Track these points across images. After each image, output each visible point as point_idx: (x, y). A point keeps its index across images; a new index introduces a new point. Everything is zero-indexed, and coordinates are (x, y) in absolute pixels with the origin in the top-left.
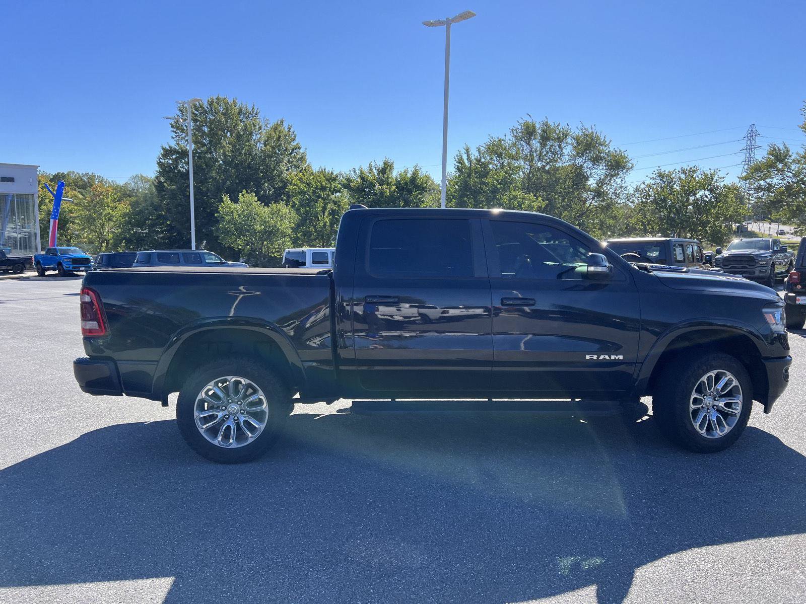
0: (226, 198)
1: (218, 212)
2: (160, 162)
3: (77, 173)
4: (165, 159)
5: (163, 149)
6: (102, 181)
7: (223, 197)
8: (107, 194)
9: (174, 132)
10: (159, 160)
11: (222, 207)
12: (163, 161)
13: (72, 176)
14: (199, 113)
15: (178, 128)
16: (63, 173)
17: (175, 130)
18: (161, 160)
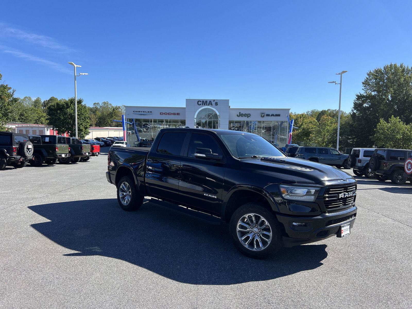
0: (382, 120)
1: (376, 128)
2: (355, 103)
3: (332, 110)
4: (358, 101)
5: (357, 96)
6: (342, 113)
7: (380, 119)
8: (328, 120)
9: (364, 86)
10: (355, 101)
11: (379, 125)
12: (357, 102)
13: (329, 112)
14: (378, 75)
15: (366, 84)
16: (325, 110)
17: (365, 85)
18: (356, 102)
